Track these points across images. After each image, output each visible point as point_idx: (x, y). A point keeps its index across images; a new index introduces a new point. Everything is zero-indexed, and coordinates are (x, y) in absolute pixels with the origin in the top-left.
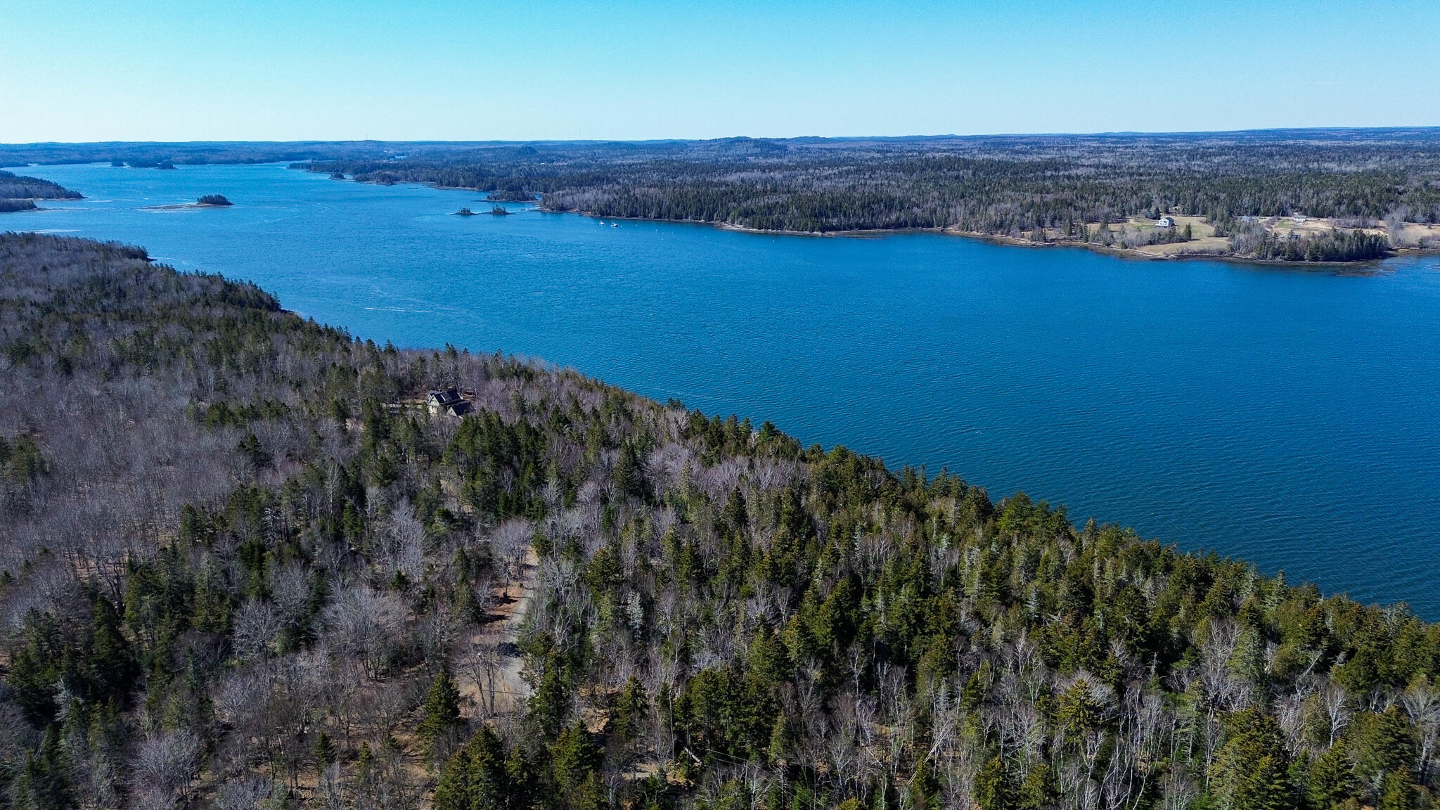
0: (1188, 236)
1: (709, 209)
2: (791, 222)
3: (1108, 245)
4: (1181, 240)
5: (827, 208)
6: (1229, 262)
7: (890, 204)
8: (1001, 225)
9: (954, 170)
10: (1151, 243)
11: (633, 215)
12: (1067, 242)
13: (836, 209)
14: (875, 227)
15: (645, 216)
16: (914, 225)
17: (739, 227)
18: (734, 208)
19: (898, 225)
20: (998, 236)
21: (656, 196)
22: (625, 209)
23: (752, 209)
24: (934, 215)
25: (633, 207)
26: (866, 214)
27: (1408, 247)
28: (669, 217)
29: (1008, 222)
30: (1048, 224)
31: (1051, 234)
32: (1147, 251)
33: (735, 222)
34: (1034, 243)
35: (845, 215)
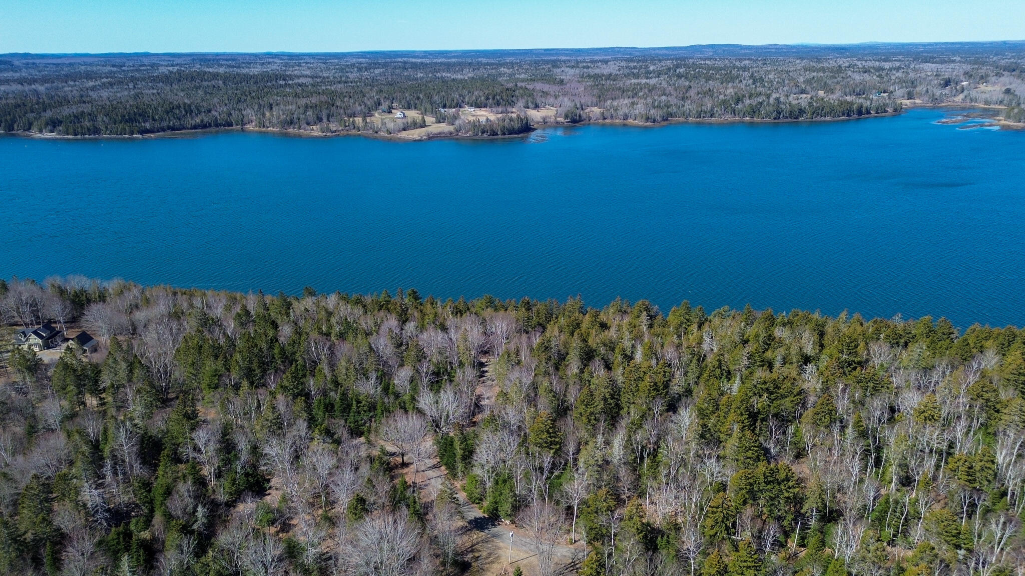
0: (423, 125)
2: (106, 128)
3: (377, 132)
4: (422, 127)
5: (135, 115)
6: (457, 139)
7: (189, 110)
8: (291, 122)
9: (206, 81)
10: (404, 130)
12: (345, 132)
13: (143, 115)
14: (184, 128)
16: (217, 125)
18: (35, 118)
19: (203, 126)
20: (291, 130)
23: (57, 119)
24: (231, 117)
26: (172, 118)
27: (538, 123)
29: (295, 120)
30: (325, 120)
31: (333, 126)
32: (404, 135)
33: (44, 131)
34: (324, 134)
35: (154, 120)
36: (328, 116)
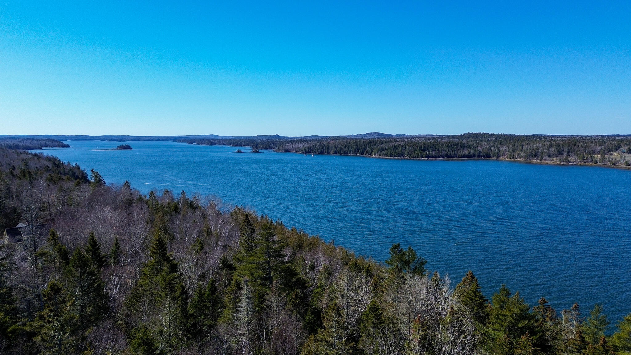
1: (361, 149)
2: (408, 153)
3: (614, 164)
5: (428, 147)
8: (536, 155)
11: (322, 152)
12: (582, 163)
13: (433, 147)
15: (328, 153)
16: (479, 156)
17: (377, 156)
18: (375, 148)
19: (470, 156)
20: (534, 161)
21: (334, 144)
22: (318, 150)
23: (386, 148)
24: (490, 151)
25: (322, 148)
26: (450, 150)
28: (340, 153)
29: (539, 153)
30: (565, 154)
31: (572, 159)
33: (377, 154)
34: (563, 163)
35: (439, 150)
36: (569, 152)
